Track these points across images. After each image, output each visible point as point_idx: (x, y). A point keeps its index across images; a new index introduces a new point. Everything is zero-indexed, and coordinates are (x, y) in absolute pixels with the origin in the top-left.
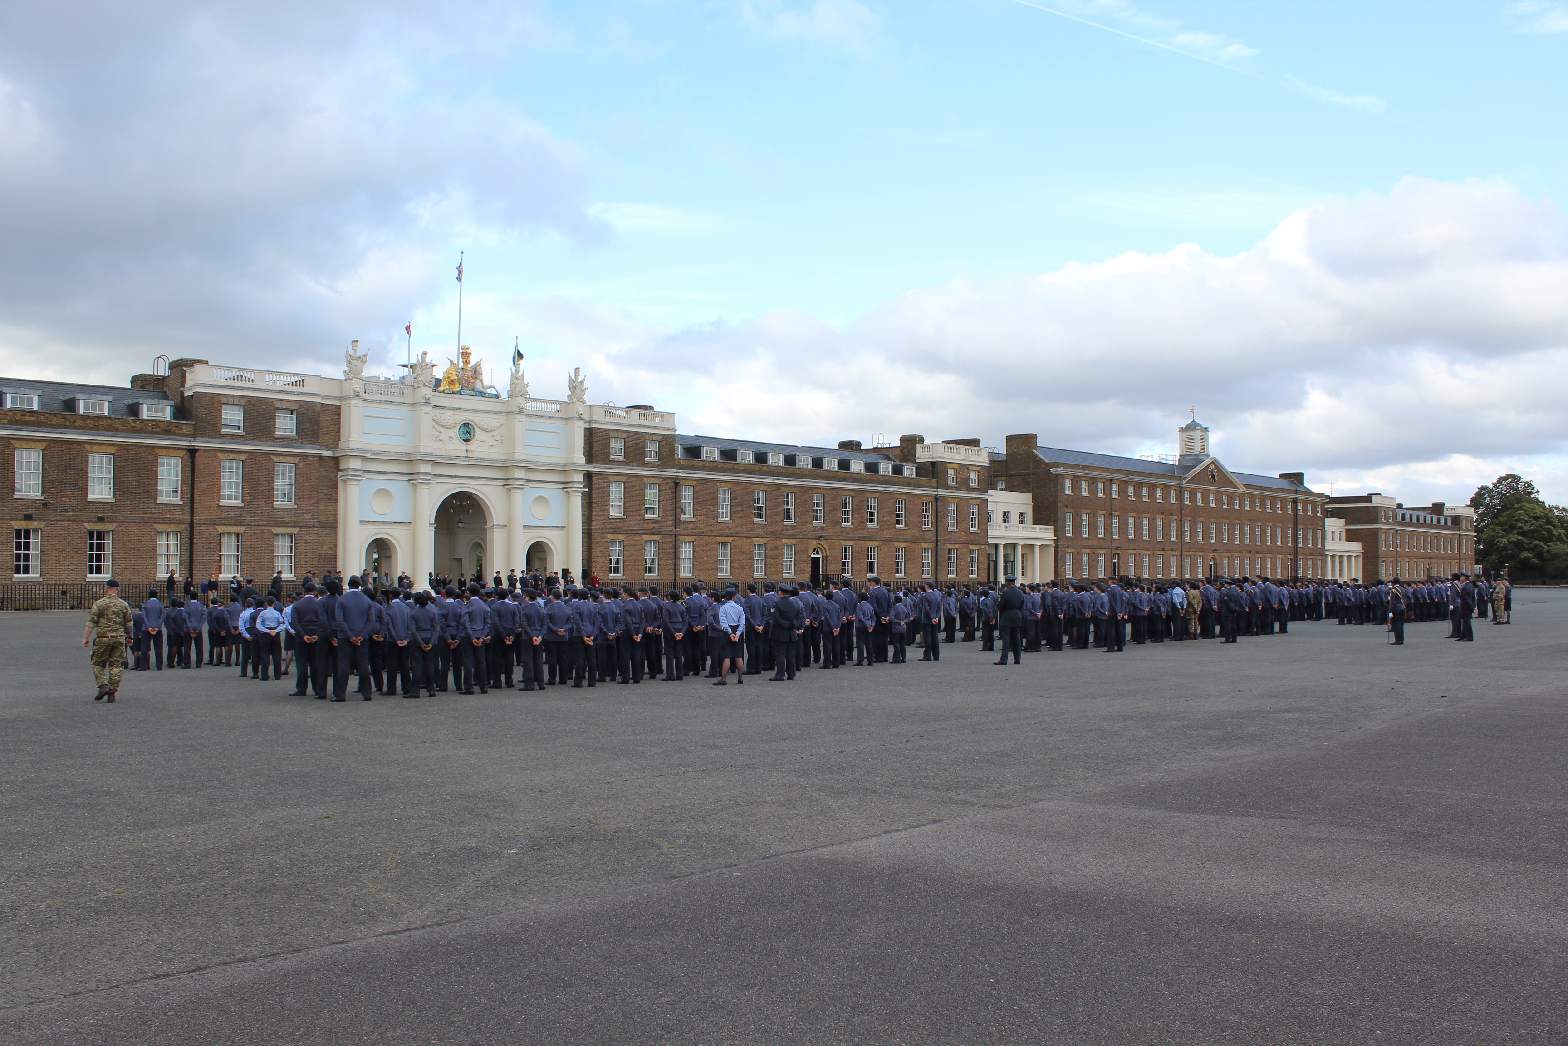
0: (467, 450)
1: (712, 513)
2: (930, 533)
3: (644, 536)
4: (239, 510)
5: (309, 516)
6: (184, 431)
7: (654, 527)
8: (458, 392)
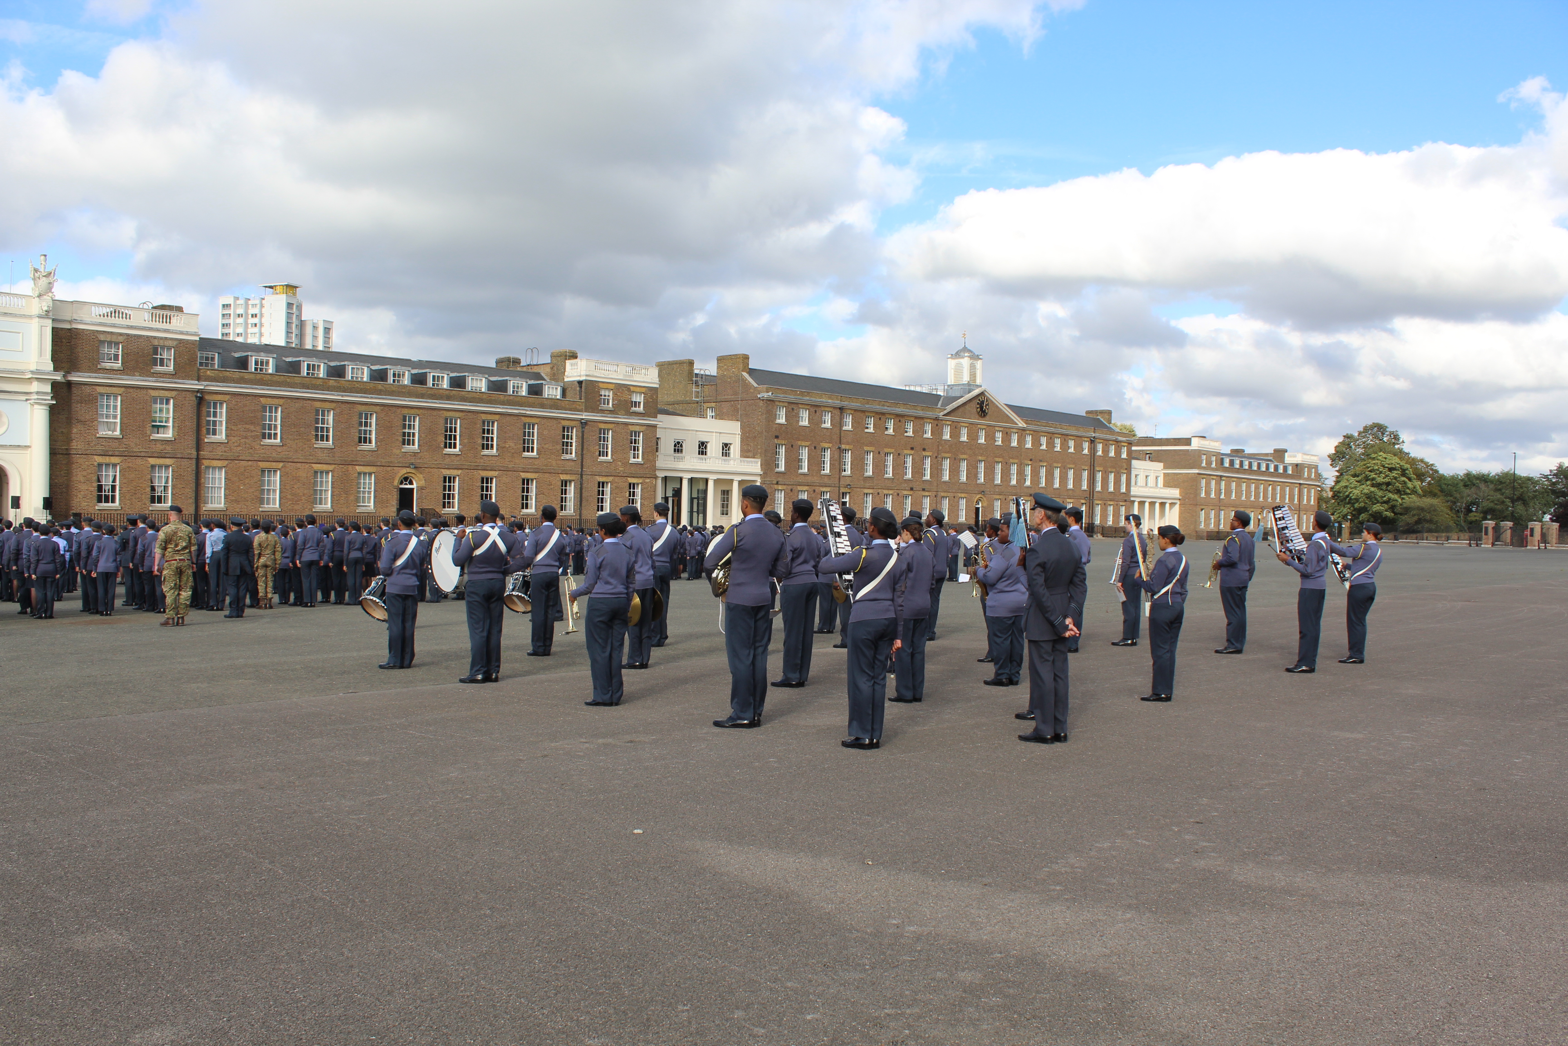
1: (253, 434)
2: (572, 463)
3: (150, 459)
7: (165, 449)
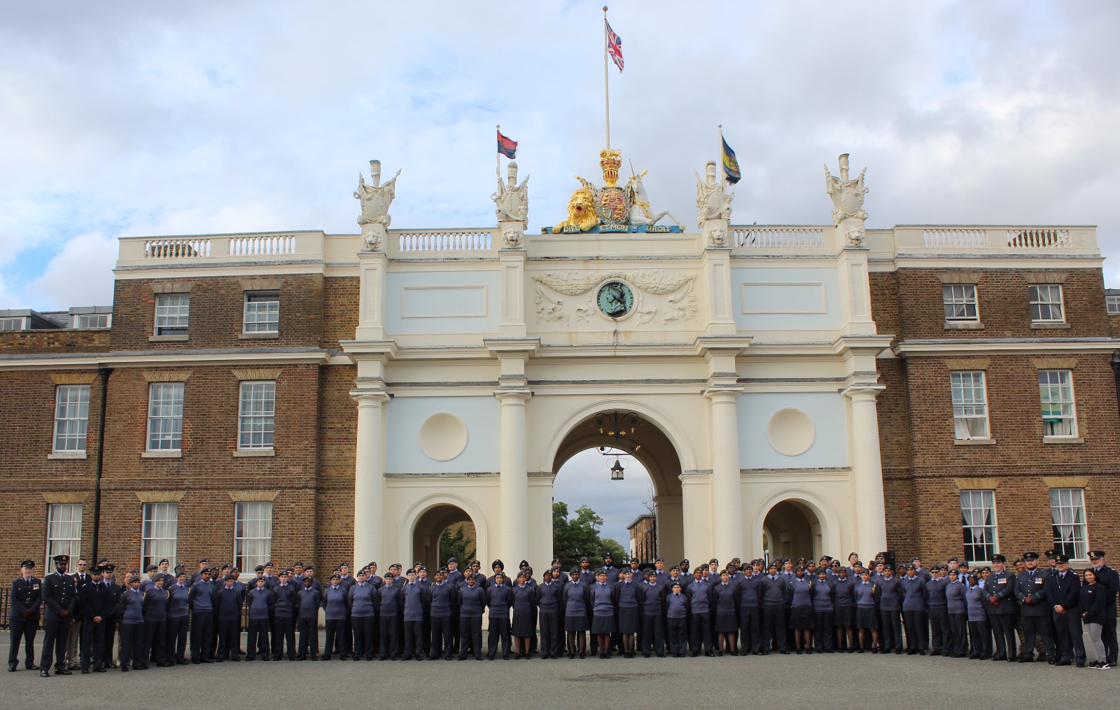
0: (615, 332)
3: (1047, 480)
4: (176, 464)
5: (298, 469)
6: (96, 343)
7: (1069, 459)
8: (593, 229)
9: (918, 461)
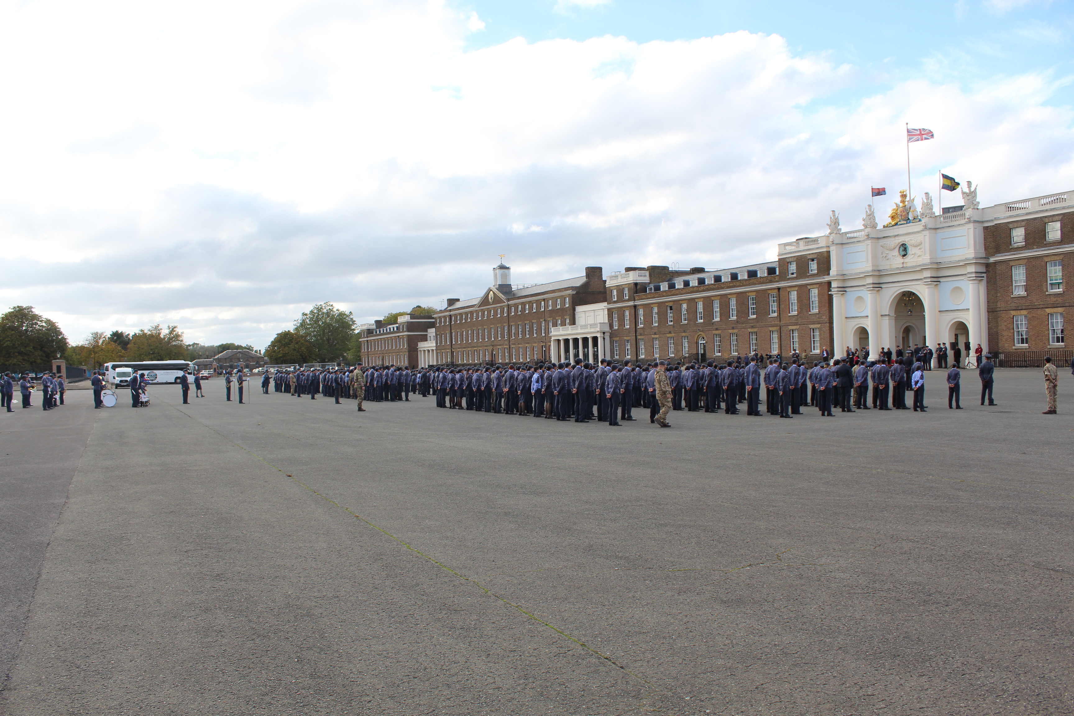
0: (903, 263)
3: (1047, 310)
4: (796, 317)
5: (824, 317)
6: (776, 279)
7: (1057, 300)
8: (896, 224)
9: (999, 305)
